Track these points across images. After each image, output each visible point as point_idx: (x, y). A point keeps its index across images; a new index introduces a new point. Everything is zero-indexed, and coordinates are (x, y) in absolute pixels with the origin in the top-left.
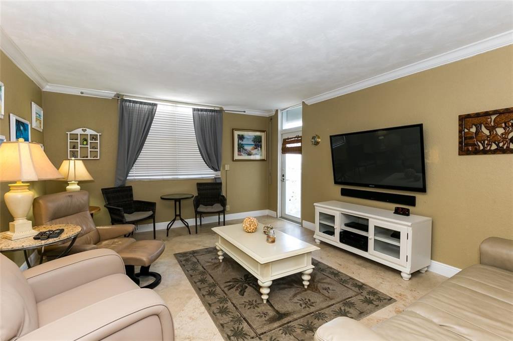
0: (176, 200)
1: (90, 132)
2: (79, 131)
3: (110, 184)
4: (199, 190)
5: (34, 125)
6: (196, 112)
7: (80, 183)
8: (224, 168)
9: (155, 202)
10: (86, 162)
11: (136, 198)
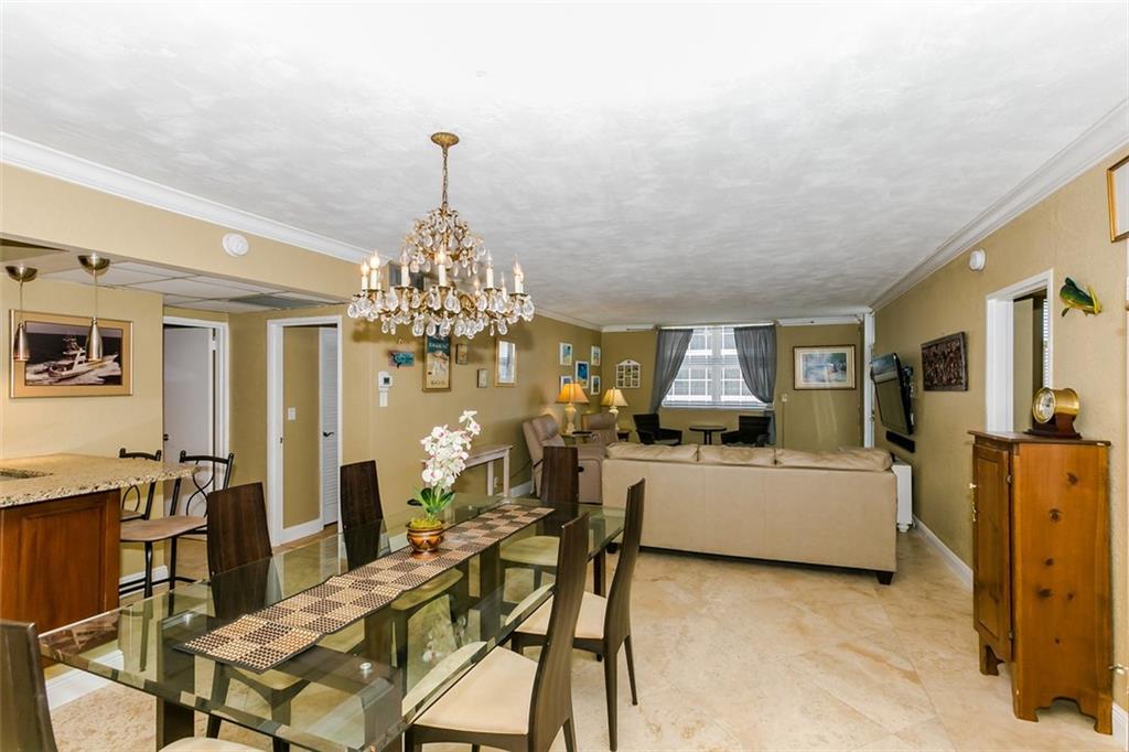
0: (705, 431)
1: (633, 363)
2: (625, 363)
3: (646, 410)
4: (740, 423)
5: (593, 363)
6: (738, 333)
7: (618, 408)
8: (780, 398)
9: (679, 429)
10: (623, 391)
11: (662, 427)
